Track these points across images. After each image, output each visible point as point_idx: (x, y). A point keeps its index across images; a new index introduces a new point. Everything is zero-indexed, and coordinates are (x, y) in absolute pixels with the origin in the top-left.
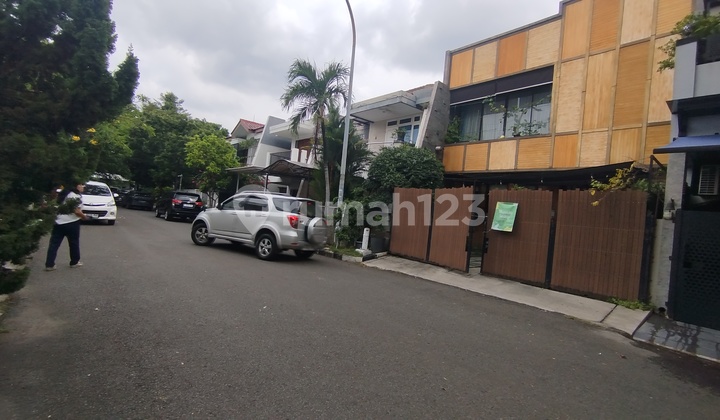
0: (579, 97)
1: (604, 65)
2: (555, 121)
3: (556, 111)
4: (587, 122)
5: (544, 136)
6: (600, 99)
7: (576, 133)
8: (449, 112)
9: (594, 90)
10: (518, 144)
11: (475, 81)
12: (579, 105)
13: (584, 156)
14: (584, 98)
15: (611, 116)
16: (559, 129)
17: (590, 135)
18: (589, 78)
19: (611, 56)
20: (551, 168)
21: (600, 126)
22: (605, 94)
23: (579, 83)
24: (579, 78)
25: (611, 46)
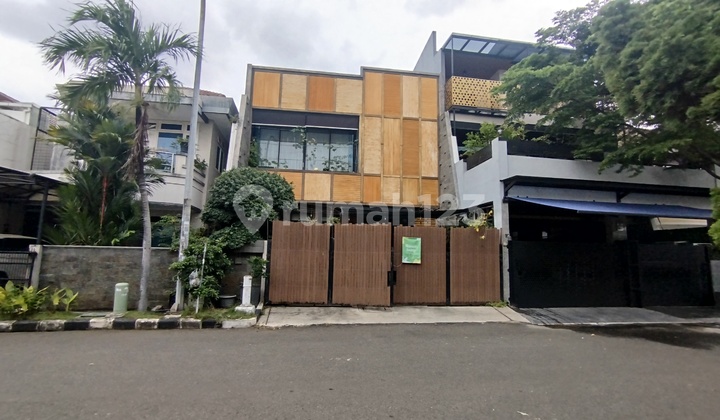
0: (379, 147)
1: (394, 126)
2: (363, 163)
3: (363, 155)
4: (386, 169)
5: (355, 174)
6: (394, 153)
7: (379, 176)
8: (250, 132)
9: (389, 144)
10: (332, 178)
11: (284, 107)
12: (379, 153)
13: (386, 195)
14: (382, 149)
15: (401, 166)
16: (366, 171)
17: (388, 179)
18: (385, 135)
19: (398, 122)
20: (362, 202)
21: (395, 173)
22: (396, 150)
23: (379, 137)
24: (378, 132)
25: (397, 115)
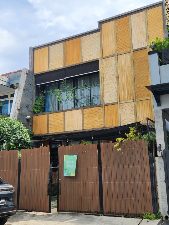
0: (115, 80)
1: (126, 60)
2: (103, 96)
3: (103, 90)
4: (122, 96)
5: (98, 106)
6: (127, 82)
7: (116, 104)
8: (35, 91)
9: (123, 76)
10: (82, 112)
11: (51, 69)
12: (115, 85)
13: (122, 118)
14: (118, 81)
15: (134, 93)
16: (107, 101)
17: (124, 105)
18: (120, 69)
19: (129, 56)
20: (104, 127)
21: (129, 99)
22: (129, 79)
23: (114, 72)
24: (113, 68)
25: (128, 50)
